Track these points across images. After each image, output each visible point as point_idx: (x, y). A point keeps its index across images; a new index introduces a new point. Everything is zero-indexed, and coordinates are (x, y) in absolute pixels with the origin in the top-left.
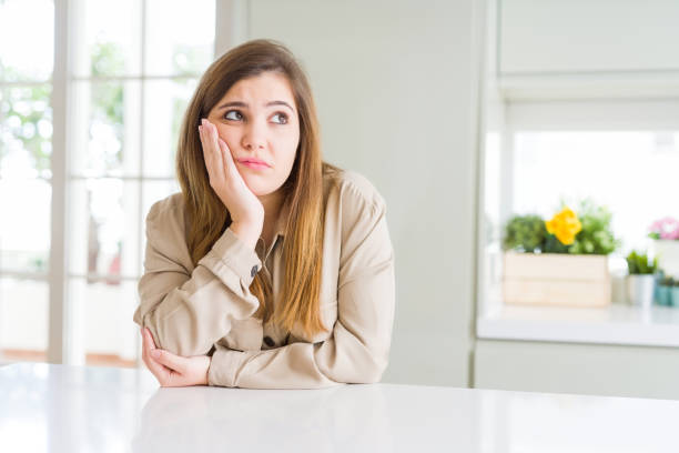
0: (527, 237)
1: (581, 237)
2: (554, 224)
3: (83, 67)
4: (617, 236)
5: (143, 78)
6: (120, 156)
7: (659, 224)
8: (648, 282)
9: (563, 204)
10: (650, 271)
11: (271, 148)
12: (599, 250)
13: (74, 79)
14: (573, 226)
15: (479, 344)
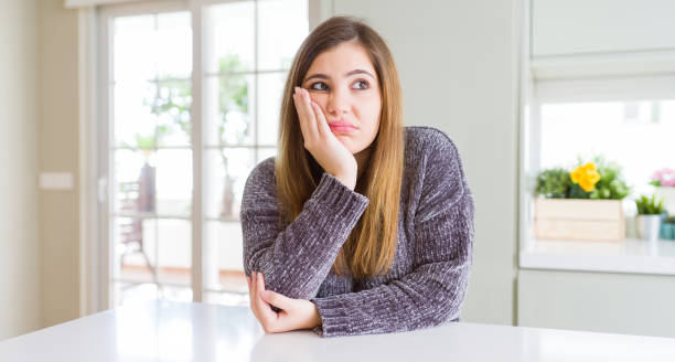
0: (555, 186)
1: (599, 185)
2: (578, 176)
3: (213, 66)
4: (628, 184)
5: (256, 72)
6: (246, 132)
7: (659, 174)
8: (655, 220)
9: (579, 159)
10: (657, 211)
11: (355, 112)
12: (614, 196)
13: (207, 75)
14: (594, 176)
15: (521, 272)
